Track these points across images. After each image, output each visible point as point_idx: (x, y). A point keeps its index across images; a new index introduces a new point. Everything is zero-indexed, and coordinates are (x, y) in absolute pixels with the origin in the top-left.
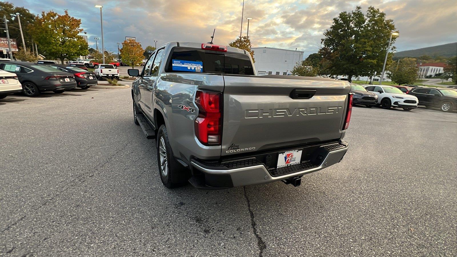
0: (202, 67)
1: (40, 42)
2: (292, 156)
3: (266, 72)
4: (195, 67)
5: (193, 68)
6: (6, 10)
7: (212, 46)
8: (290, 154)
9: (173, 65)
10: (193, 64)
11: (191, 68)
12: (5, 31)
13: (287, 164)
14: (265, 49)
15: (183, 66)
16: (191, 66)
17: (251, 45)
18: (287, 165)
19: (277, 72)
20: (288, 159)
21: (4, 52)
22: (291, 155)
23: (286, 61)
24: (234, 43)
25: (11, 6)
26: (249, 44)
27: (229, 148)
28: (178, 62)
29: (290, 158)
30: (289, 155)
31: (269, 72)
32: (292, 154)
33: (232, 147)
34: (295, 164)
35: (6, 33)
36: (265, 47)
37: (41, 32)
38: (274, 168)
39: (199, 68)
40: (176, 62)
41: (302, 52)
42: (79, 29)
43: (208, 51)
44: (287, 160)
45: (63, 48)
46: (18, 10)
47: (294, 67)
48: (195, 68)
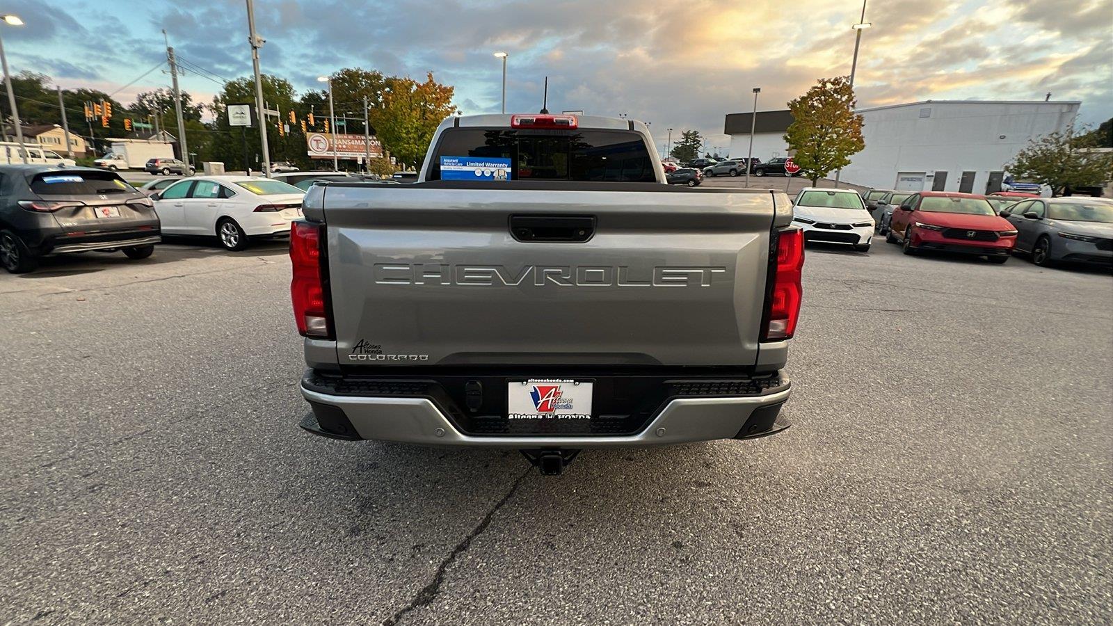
0: (509, 170)
1: (385, 139)
2: (555, 393)
3: (927, 175)
4: (493, 169)
5: (487, 173)
6: (371, 85)
7: (537, 120)
8: (553, 387)
9: (442, 168)
10: (487, 164)
11: (483, 172)
12: (363, 123)
13: (544, 413)
14: (928, 106)
15: (463, 170)
16: (483, 169)
17: (854, 100)
18: (544, 417)
19: (964, 173)
20: (544, 399)
21: (358, 159)
22: (553, 390)
23: (1003, 137)
24: (803, 98)
25: (379, 77)
26: (850, 99)
27: (355, 348)
28: (454, 161)
29: (551, 399)
30: (545, 390)
31: (936, 173)
32: (556, 387)
33: (360, 346)
34: (574, 417)
35: (364, 126)
36: (929, 102)
37: (388, 120)
38: (499, 417)
39: (502, 173)
40: (448, 161)
41: (1074, 105)
42: (450, 106)
43: (527, 132)
44: (541, 401)
45: (418, 146)
46: (389, 83)
47: (1021, 155)
48: (492, 173)
